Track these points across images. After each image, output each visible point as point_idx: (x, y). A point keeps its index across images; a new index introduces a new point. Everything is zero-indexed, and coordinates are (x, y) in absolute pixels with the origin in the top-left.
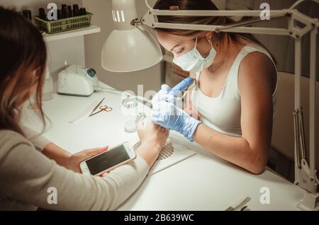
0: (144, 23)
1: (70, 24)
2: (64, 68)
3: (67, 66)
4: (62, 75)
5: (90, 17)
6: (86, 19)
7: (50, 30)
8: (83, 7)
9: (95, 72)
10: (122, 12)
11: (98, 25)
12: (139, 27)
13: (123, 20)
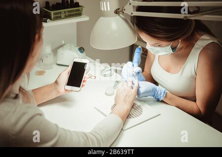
0: (125, 12)
1: (67, 14)
2: (62, 46)
3: (64, 45)
4: (60, 51)
5: (82, 9)
6: (79, 10)
7: (52, 17)
8: (77, 1)
9: (84, 50)
10: (108, 3)
11: (88, 15)
12: (121, 15)
13: (109, 10)
